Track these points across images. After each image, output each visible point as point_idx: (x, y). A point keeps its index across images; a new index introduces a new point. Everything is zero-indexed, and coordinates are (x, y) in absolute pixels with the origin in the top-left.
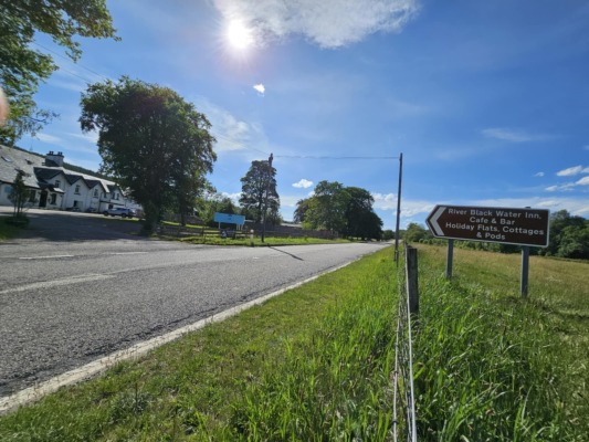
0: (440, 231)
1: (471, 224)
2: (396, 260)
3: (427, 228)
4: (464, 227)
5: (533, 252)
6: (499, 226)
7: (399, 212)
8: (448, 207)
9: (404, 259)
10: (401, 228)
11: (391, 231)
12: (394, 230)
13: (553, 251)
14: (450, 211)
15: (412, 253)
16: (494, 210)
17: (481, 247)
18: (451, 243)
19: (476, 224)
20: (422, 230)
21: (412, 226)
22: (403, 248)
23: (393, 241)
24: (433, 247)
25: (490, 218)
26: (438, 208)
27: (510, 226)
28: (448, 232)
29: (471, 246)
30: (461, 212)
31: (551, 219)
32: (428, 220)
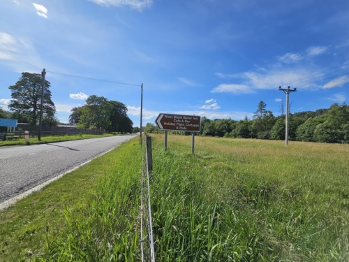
0: (161, 127)
1: (174, 122)
2: (141, 143)
3: (155, 125)
4: (171, 124)
5: (195, 134)
6: (184, 123)
7: (141, 117)
8: (165, 115)
9: (144, 143)
10: (143, 126)
11: (137, 128)
12: (139, 127)
13: (201, 133)
14: (166, 116)
15: (149, 139)
16: (183, 116)
17: (178, 133)
18: (166, 132)
19: (176, 123)
20: (153, 126)
21: (148, 124)
22: (144, 137)
23: (139, 133)
24: (159, 134)
25: (181, 120)
26: (160, 114)
27: (189, 123)
28: (165, 127)
29: (174, 133)
30: (170, 117)
31: (201, 120)
32: (156, 121)
